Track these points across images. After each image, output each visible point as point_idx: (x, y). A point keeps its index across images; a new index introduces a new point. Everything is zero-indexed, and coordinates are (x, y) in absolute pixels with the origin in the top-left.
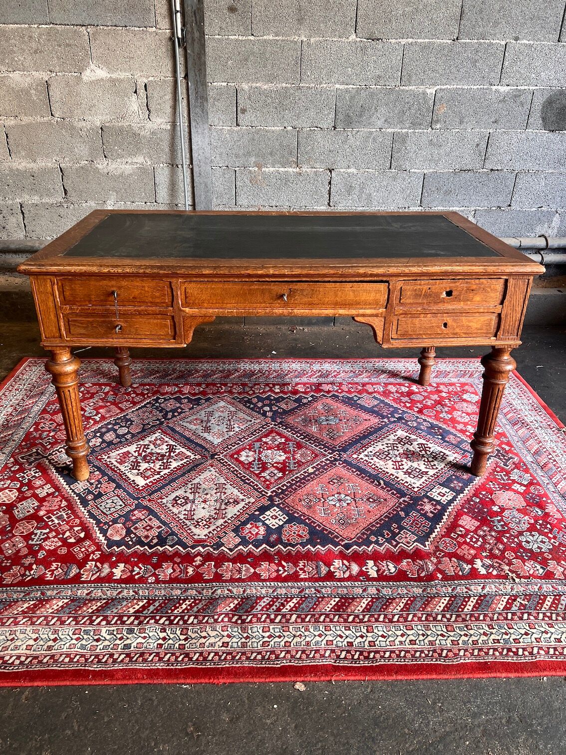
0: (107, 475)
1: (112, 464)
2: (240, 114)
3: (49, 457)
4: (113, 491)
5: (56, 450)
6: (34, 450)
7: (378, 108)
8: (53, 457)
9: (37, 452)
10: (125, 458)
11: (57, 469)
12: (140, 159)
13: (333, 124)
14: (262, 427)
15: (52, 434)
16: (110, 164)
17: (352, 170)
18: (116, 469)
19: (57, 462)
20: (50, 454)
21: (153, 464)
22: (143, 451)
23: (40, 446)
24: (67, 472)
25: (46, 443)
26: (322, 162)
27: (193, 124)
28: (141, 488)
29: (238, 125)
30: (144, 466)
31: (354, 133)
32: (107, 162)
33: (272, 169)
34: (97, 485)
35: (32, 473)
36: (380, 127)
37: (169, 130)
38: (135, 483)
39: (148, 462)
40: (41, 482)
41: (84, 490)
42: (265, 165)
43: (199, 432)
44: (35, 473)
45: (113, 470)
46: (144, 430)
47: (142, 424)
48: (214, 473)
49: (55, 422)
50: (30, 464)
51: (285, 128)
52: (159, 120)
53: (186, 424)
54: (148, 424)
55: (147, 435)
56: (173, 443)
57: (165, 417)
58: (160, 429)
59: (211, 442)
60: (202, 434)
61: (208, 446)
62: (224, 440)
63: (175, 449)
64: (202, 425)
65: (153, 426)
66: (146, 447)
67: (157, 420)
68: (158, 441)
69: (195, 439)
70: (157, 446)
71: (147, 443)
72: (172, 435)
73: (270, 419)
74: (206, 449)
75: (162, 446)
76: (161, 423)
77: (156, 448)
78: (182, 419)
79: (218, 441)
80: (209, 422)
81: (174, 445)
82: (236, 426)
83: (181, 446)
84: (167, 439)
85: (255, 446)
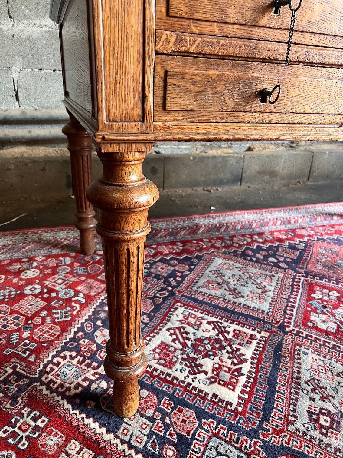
0: (164, 394)
1: (156, 370)
3: (43, 379)
4: (200, 426)
5: (49, 363)
6: (9, 370)
8: (50, 377)
9: (15, 373)
10: (167, 355)
11: (71, 400)
14: (294, 281)
15: (26, 334)
18: (169, 379)
19: (61, 386)
20: (42, 373)
21: (217, 358)
22: (184, 338)
23: (14, 359)
24: (93, 404)
25: (24, 352)
28: (240, 409)
30: (208, 364)
34: (163, 419)
35: (29, 420)
38: (222, 401)
39: (207, 356)
40: (55, 439)
41: (149, 436)
43: (229, 297)
44: (35, 419)
45: (165, 381)
46: (157, 307)
47: (148, 298)
48: (315, 356)
49: (21, 314)
50: (14, 400)
53: (204, 290)
54: (155, 297)
55: (168, 313)
56: (214, 319)
57: (169, 285)
58: (177, 301)
59: (258, 310)
60: (236, 300)
61: (261, 316)
62: (271, 304)
63: (225, 328)
64: (223, 288)
65: (165, 299)
66: (182, 330)
67: (163, 289)
68: (190, 319)
69: (234, 308)
70: (196, 327)
71: (178, 324)
72: (201, 307)
73: (290, 270)
74: (263, 321)
75: (202, 326)
76: (172, 294)
77: (198, 330)
78: (191, 284)
79: (266, 307)
80: (228, 283)
81: (217, 322)
82: (265, 284)
83: (227, 322)
84: (199, 315)
85: (315, 306)
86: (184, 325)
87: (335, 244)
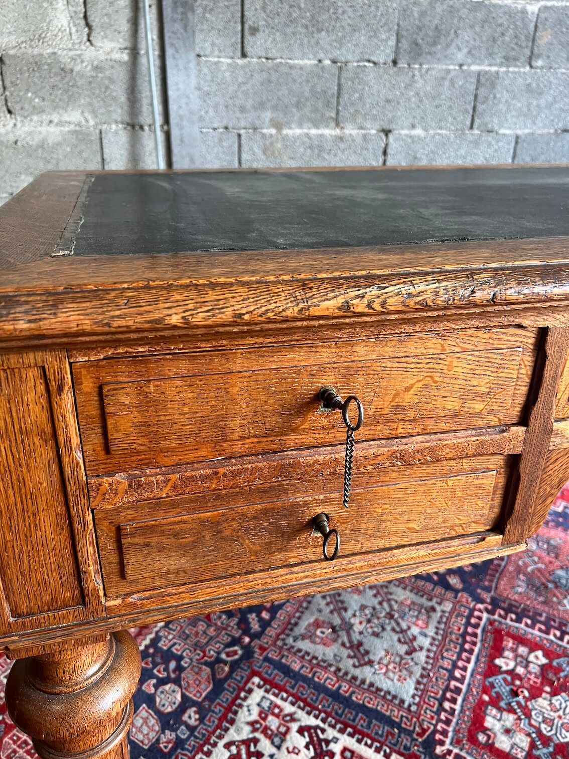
2: (248, 38)
7: (459, 32)
12: (74, 116)
13: (392, 57)
16: (19, 125)
17: (419, 132)
26: (375, 118)
27: (169, 52)
29: (244, 55)
31: (423, 71)
32: (13, 121)
33: (298, 131)
36: (461, 62)
37: (125, 63)
42: (288, 125)
46: (218, 686)
47: (206, 664)
51: (320, 61)
52: (108, 45)
53: (305, 645)
54: (218, 660)
55: (233, 703)
56: (312, 721)
57: (247, 631)
58: (254, 673)
59: (395, 697)
60: (357, 672)
61: (396, 714)
62: (418, 683)
63: (328, 742)
64: (340, 641)
65: (234, 666)
66: (252, 749)
67: (235, 641)
68: (270, 718)
69: (353, 692)
70: (277, 740)
71: (246, 733)
72: (293, 688)
73: (465, 595)
74: (399, 726)
75: (288, 737)
76: (248, 652)
77: (279, 747)
78: (285, 629)
79: (407, 690)
80: (349, 627)
81: (317, 727)
82: (415, 630)
83: (333, 727)
84: (288, 708)
85: (497, 689)
86: (258, 735)
87: (558, 525)
